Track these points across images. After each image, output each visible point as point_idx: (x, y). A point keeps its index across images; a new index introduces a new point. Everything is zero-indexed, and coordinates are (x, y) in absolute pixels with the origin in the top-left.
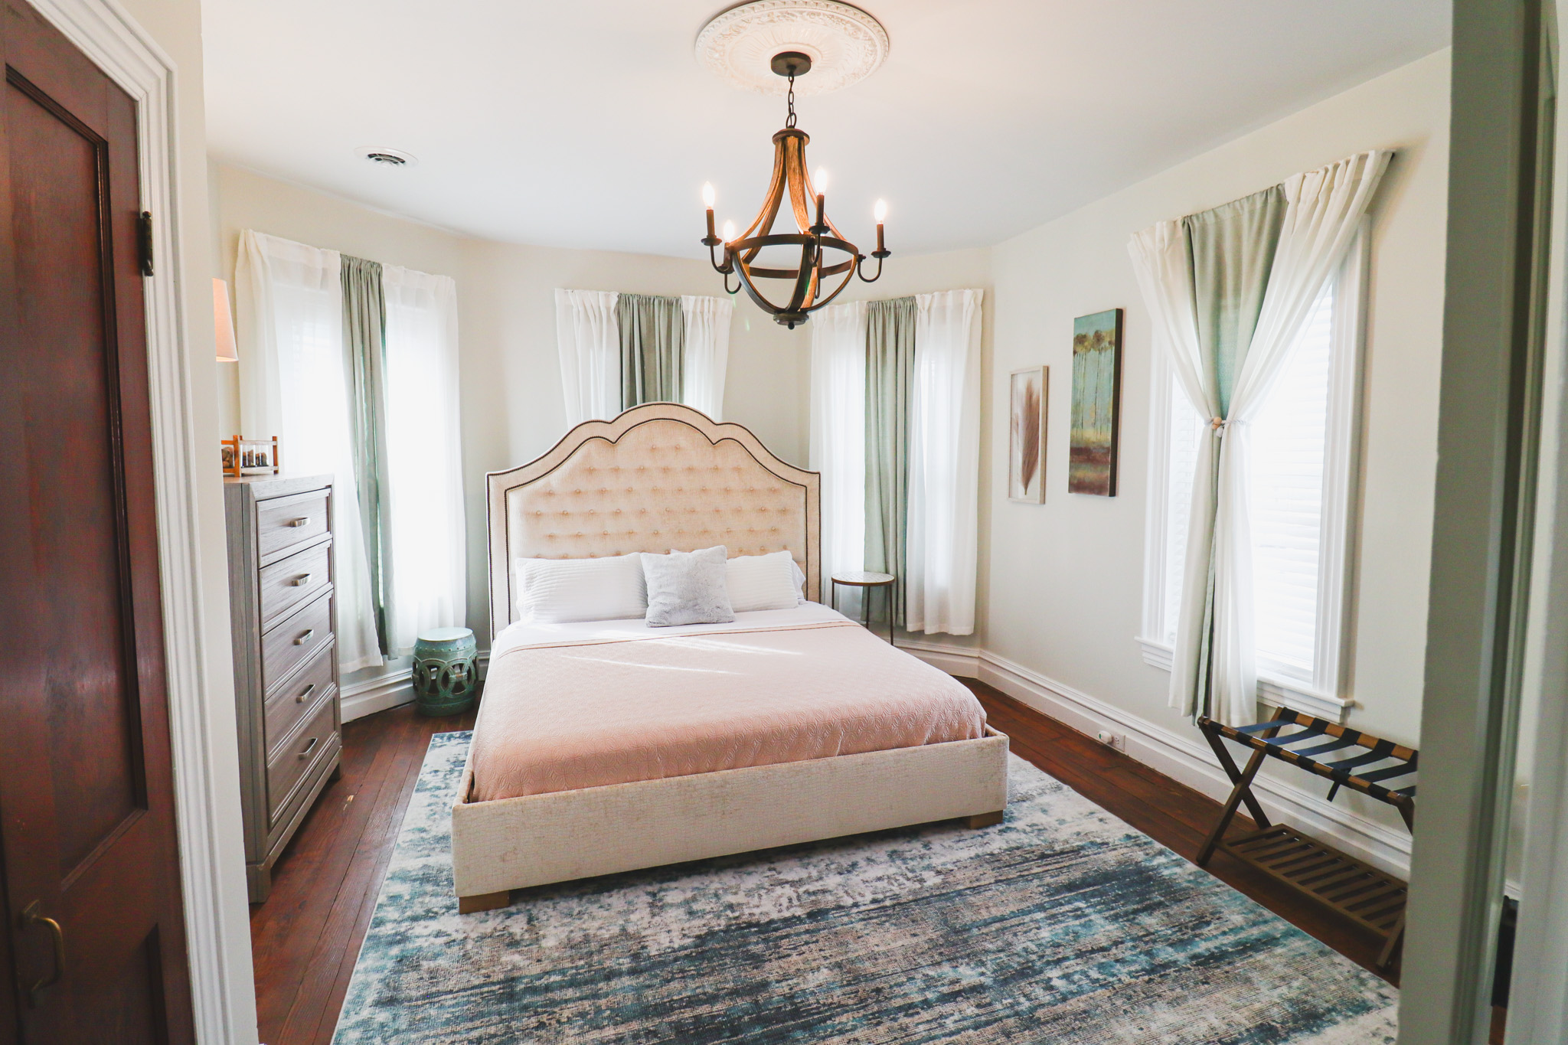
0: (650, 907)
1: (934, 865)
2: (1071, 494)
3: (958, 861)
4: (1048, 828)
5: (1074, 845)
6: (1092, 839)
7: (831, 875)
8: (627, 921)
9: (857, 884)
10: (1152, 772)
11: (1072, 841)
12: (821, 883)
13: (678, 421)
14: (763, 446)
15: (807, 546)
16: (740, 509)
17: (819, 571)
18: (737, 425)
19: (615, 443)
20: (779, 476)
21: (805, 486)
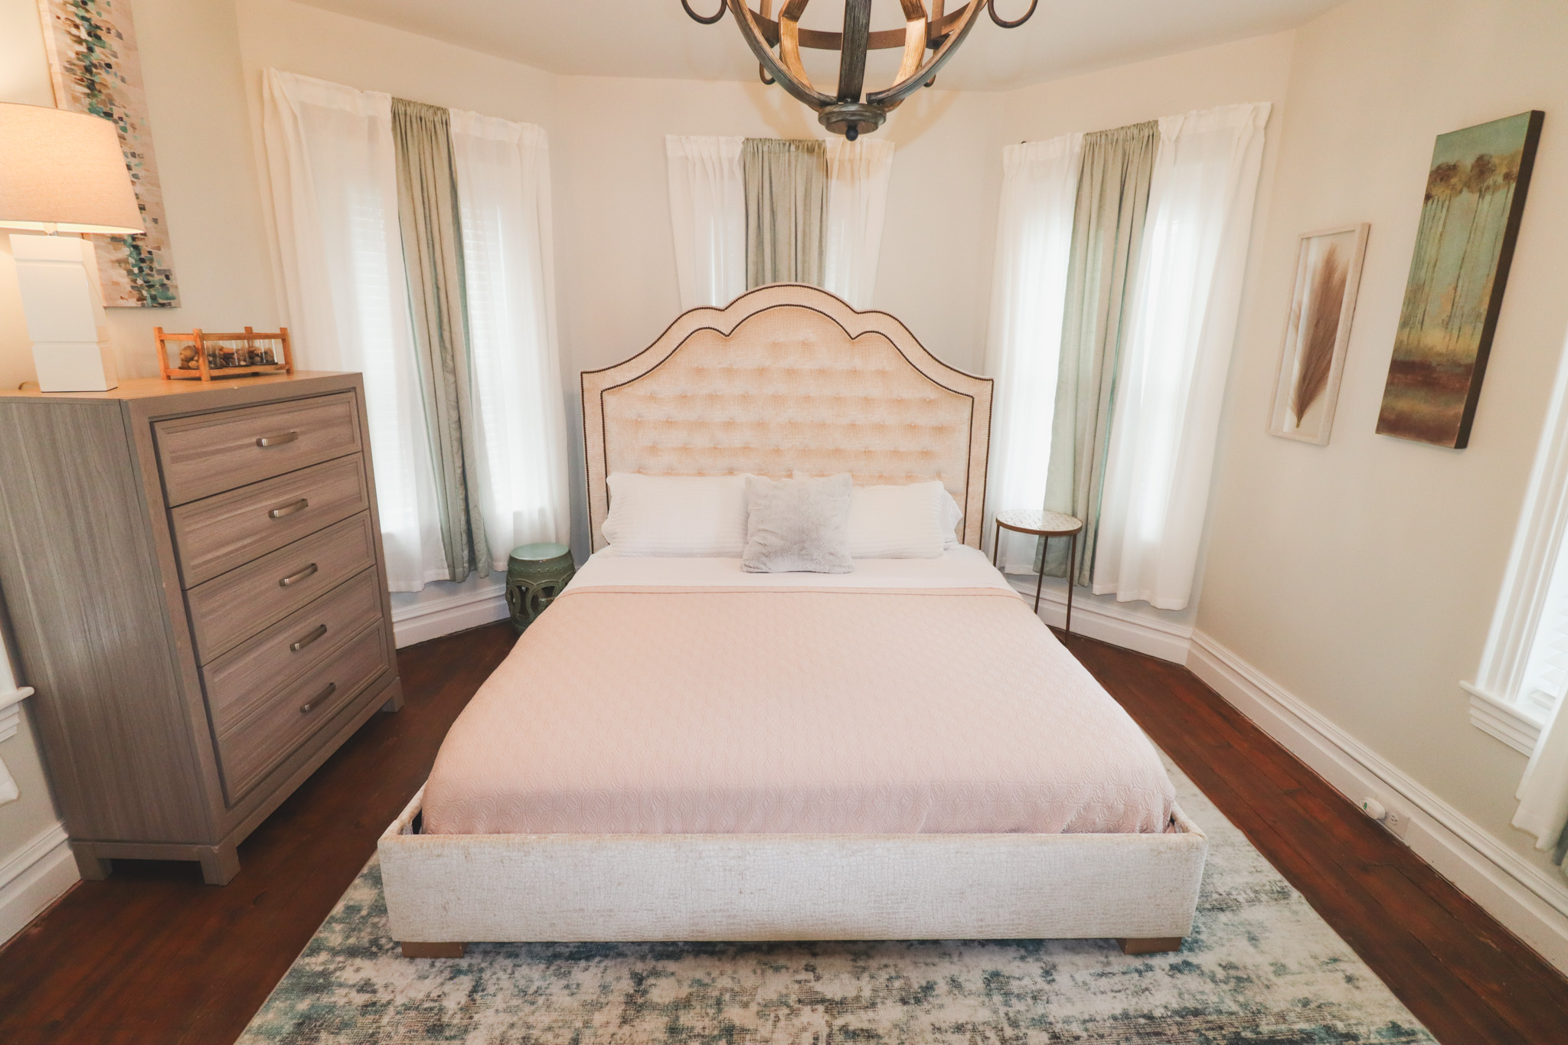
0: (626, 1003)
1: (1051, 1019)
2: (1378, 435)
3: (1091, 1020)
4: (1254, 977)
5: (1296, 1027)
6: (1329, 1022)
7: (889, 1003)
8: (587, 1024)
9: (922, 1031)
10: (1448, 889)
11: (1292, 1017)
12: (870, 1014)
13: (807, 307)
14: (918, 343)
15: (968, 475)
16: (882, 423)
17: (983, 506)
18: (883, 313)
19: (728, 336)
20: (936, 383)
21: (972, 397)
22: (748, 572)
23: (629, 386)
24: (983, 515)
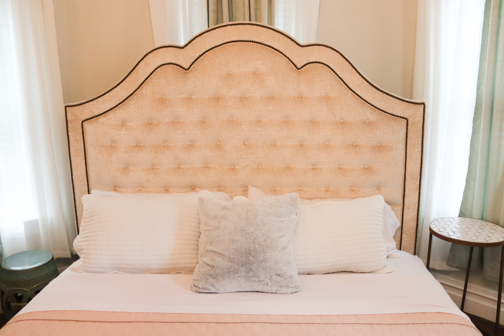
13: (257, 43)
14: (357, 72)
15: (404, 188)
16: (327, 143)
17: (418, 215)
18: (325, 46)
19: (188, 69)
20: (374, 106)
21: (406, 119)
22: (197, 292)
23: (104, 116)
24: (417, 222)
